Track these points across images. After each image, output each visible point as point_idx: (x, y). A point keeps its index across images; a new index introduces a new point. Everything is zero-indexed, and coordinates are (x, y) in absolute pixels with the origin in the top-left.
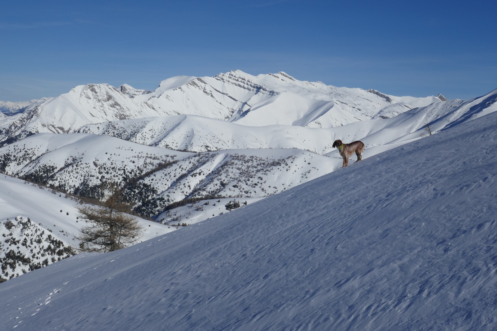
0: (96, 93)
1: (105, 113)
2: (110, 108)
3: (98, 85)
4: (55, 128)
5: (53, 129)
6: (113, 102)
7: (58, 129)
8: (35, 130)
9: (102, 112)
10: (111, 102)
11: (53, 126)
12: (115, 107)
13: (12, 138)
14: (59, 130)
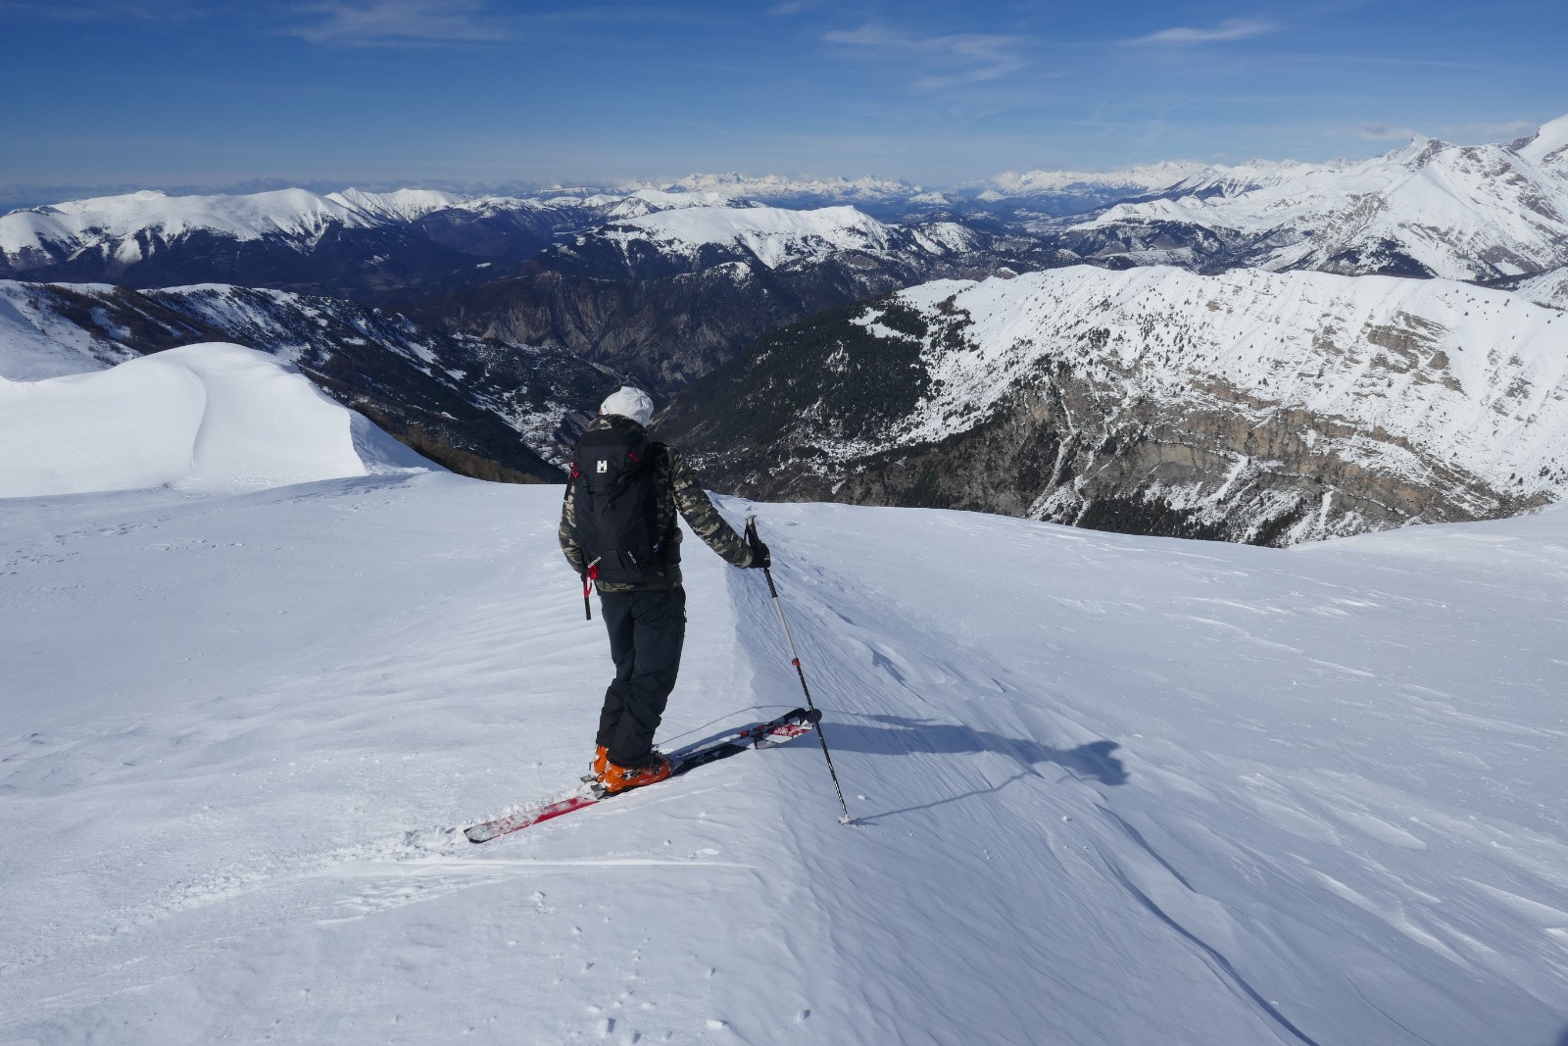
0: (1479, 161)
1: (1498, 195)
2: (1508, 186)
3: (1483, 147)
4: (1422, 229)
5: (1420, 231)
6: (1513, 175)
7: (1428, 231)
8: (1389, 235)
9: (1494, 194)
10: (1508, 175)
11: (1419, 226)
12: (1516, 184)
13: (1349, 250)
14: (1430, 232)
